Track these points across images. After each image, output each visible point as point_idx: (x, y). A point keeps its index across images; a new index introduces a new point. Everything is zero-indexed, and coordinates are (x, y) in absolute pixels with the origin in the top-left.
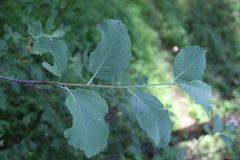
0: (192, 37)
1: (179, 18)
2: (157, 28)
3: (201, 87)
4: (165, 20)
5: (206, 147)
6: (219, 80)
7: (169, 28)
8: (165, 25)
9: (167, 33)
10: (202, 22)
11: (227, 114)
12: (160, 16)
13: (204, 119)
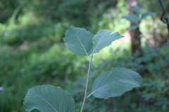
0: (64, 20)
1: (48, 26)
2: (52, 43)
3: (100, 36)
4: (47, 36)
5: (149, 27)
6: (101, 7)
7: (54, 34)
8: (51, 37)
9: (57, 37)
10: (56, 9)
11: (128, 6)
12: (44, 39)
13: (127, 24)
